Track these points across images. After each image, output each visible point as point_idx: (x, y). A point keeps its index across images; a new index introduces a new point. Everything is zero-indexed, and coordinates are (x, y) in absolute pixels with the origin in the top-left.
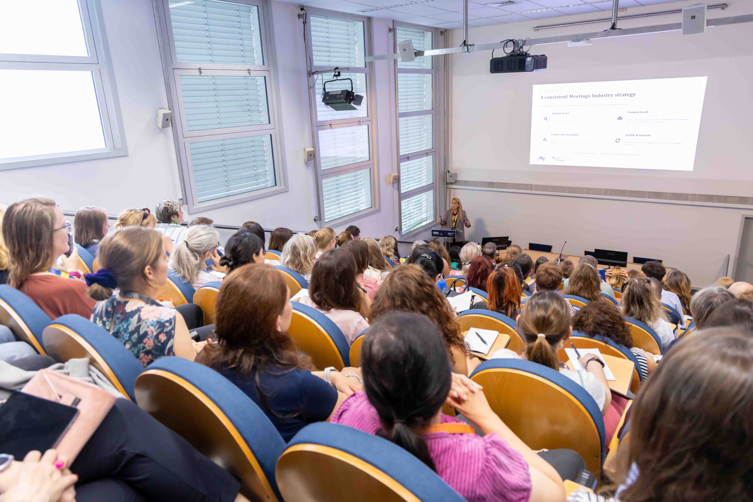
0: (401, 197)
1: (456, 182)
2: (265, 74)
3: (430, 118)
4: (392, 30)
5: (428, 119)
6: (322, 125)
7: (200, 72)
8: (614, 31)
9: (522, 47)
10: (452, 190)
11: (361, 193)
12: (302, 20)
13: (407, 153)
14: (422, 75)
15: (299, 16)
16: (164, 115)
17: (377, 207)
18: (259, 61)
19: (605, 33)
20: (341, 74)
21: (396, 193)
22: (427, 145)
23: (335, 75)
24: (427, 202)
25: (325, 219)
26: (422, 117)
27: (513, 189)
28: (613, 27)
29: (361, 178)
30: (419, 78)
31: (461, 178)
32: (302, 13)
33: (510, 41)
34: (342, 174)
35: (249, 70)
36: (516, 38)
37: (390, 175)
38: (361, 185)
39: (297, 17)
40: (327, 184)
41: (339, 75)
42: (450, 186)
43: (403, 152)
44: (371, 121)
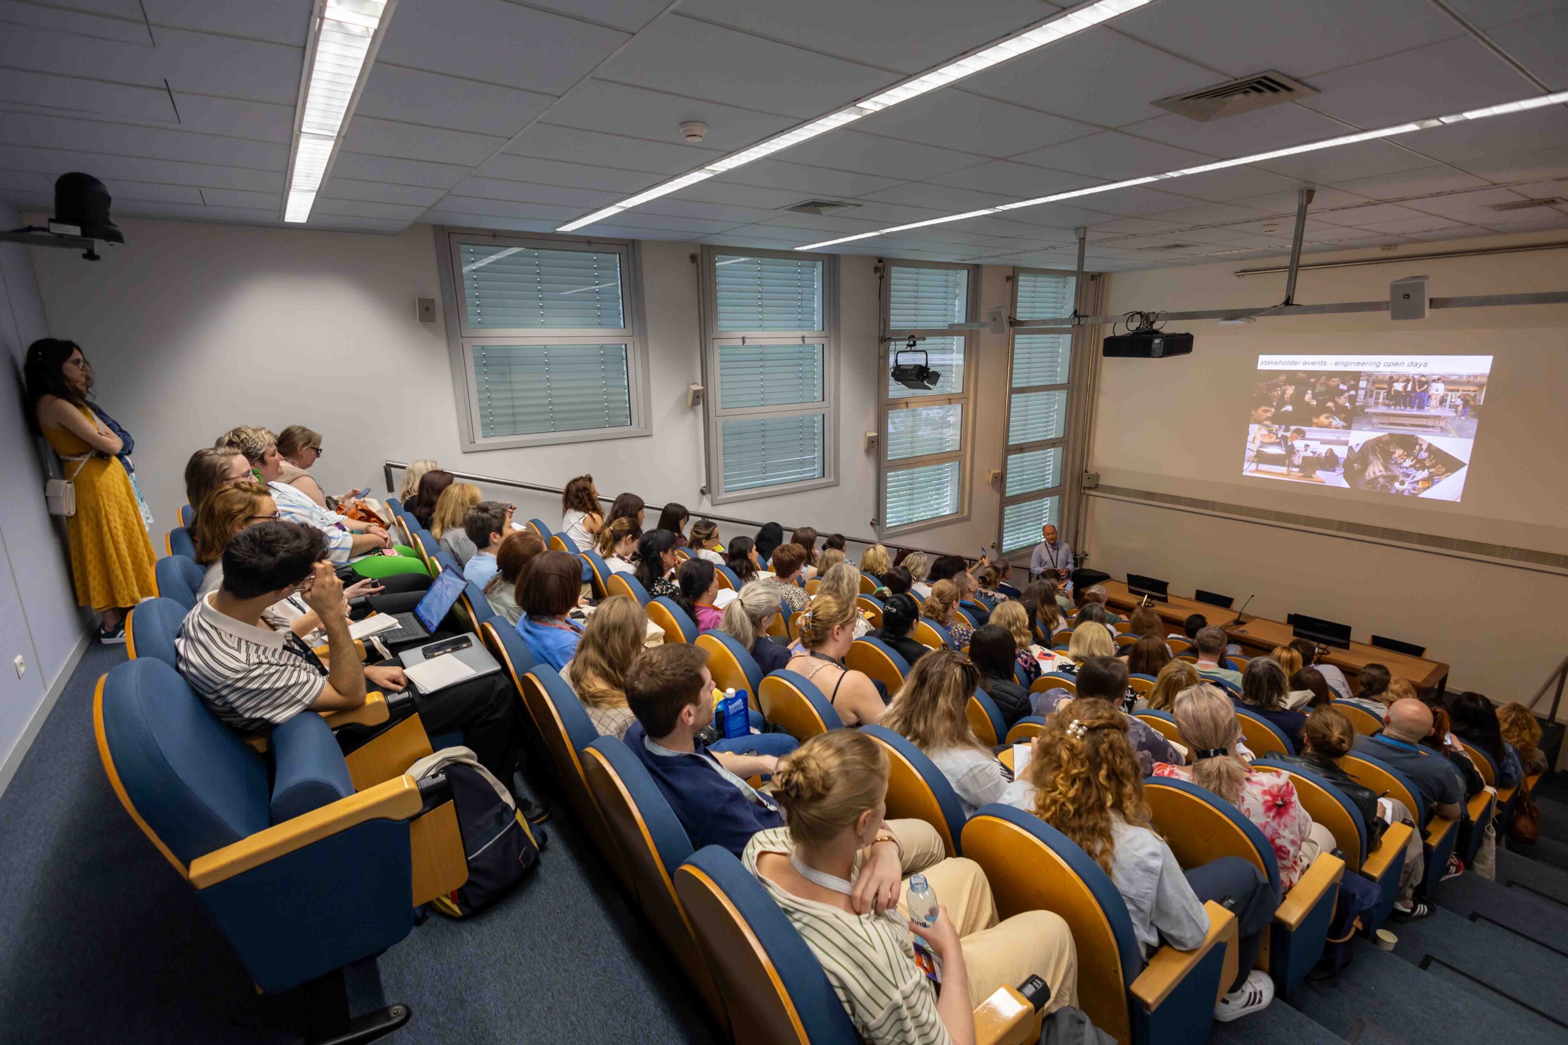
0: (1006, 501)
1: (1096, 487)
2: (824, 341)
3: (1065, 395)
4: (1012, 279)
5: (1061, 396)
6: (895, 404)
7: (744, 342)
8: (1290, 307)
9: (1153, 322)
10: (1091, 498)
11: (946, 492)
12: (878, 275)
13: (1022, 441)
14: (1056, 336)
15: (876, 269)
16: (695, 392)
17: (966, 513)
18: (818, 326)
19: (1274, 311)
20: (917, 342)
21: (996, 496)
22: (1055, 431)
23: (908, 345)
24: (1050, 511)
25: (886, 523)
26: (1052, 392)
27: (1184, 505)
28: (1288, 302)
29: (947, 472)
30: (1052, 340)
31: (1103, 482)
32: (880, 265)
33: (1138, 313)
34: (919, 466)
35: (803, 338)
36: (1146, 311)
37: (990, 471)
38: (947, 482)
39: (872, 271)
40: (893, 479)
41: (914, 344)
42: (1087, 492)
43: (1013, 441)
44: (967, 398)
